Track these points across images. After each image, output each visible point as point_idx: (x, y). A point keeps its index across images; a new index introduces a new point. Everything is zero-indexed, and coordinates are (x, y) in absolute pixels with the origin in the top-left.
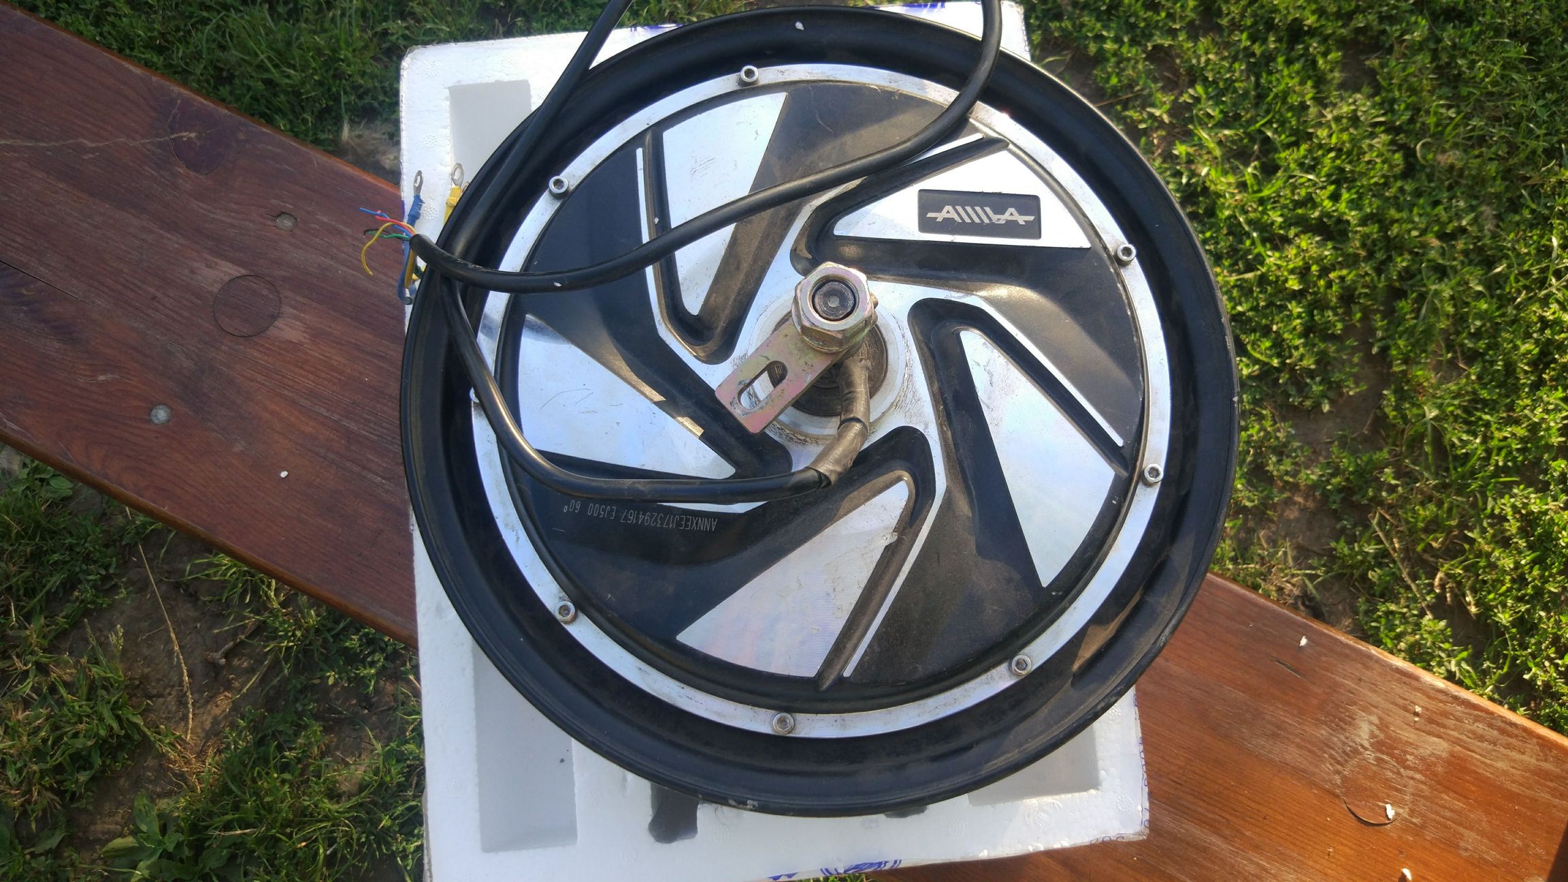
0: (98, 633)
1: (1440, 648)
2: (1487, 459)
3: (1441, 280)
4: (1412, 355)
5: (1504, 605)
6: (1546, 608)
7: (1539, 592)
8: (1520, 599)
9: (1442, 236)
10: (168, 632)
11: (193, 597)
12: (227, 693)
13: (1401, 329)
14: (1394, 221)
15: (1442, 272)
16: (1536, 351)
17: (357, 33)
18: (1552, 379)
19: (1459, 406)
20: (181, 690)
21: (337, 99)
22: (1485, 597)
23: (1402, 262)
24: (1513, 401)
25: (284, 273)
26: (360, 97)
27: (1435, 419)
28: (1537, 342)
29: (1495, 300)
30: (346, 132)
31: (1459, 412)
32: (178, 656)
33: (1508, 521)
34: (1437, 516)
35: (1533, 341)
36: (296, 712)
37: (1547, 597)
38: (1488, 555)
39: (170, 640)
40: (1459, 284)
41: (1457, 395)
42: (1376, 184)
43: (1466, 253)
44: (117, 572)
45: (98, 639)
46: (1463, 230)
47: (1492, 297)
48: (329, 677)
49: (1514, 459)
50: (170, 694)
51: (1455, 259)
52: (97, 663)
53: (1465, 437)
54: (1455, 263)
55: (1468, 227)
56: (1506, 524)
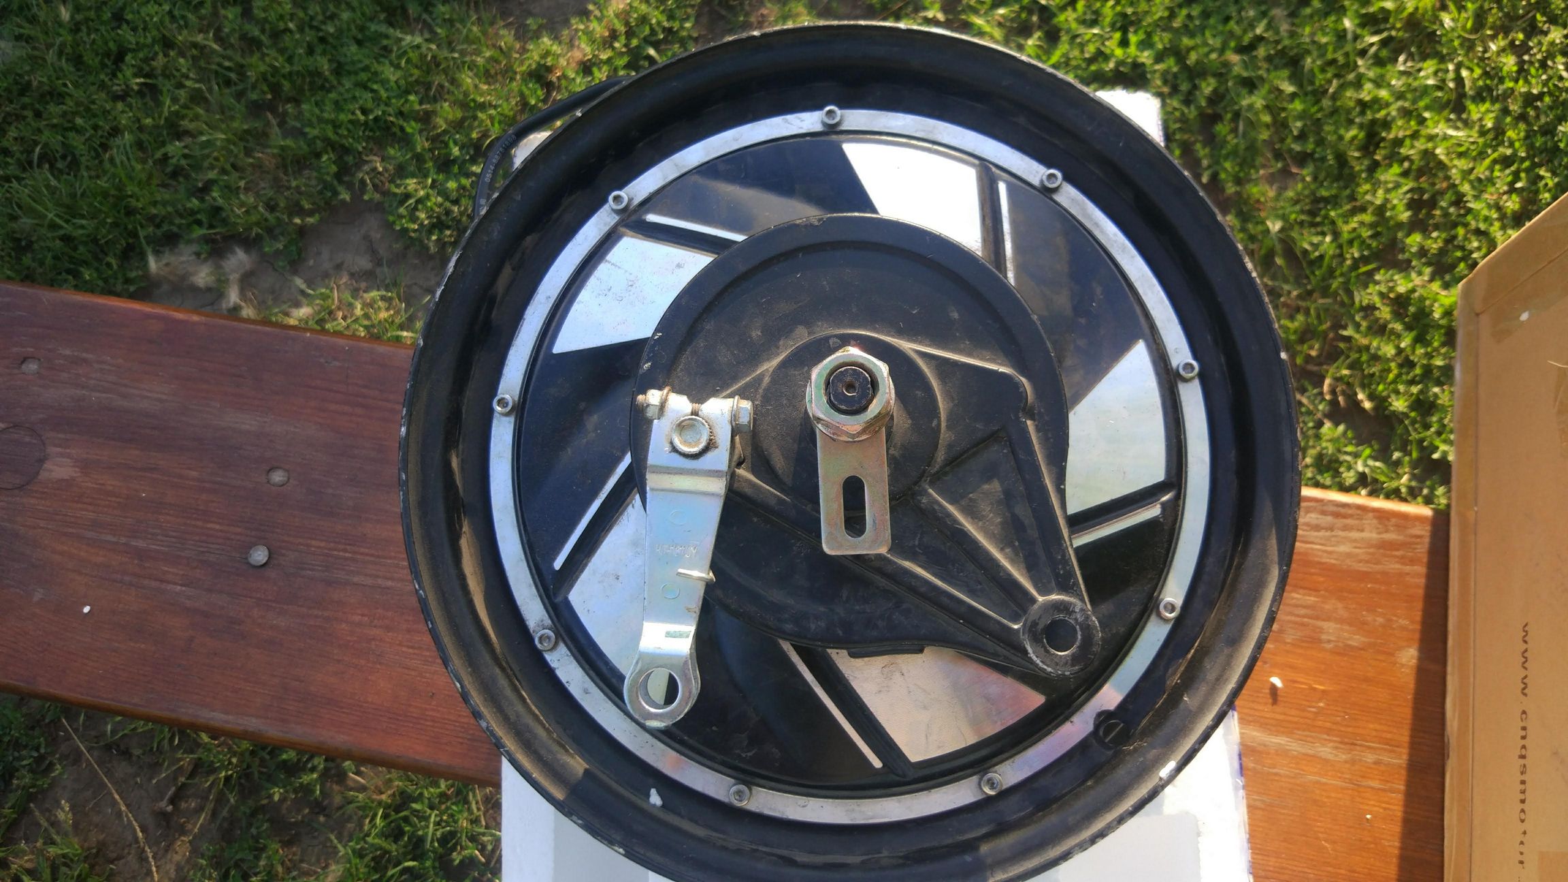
0: (47, 814)
1: (1346, 453)
2: (1341, 256)
3: (1251, 92)
4: (1242, 175)
5: (1397, 392)
6: (1439, 383)
7: (1428, 370)
8: (1412, 382)
9: (1241, 50)
10: (111, 794)
11: (126, 754)
12: (183, 838)
13: (1224, 152)
14: (1189, 49)
15: (1250, 85)
16: (1362, 135)
17: (139, 167)
18: (1385, 158)
19: (1302, 212)
20: (139, 847)
21: (135, 235)
22: (1376, 390)
23: (1208, 87)
24: (1353, 191)
25: (41, 416)
26: (158, 226)
27: (1282, 230)
28: (1361, 126)
29: (1309, 97)
30: (153, 264)
31: (1303, 217)
32: (127, 816)
33: (1378, 309)
34: (1308, 324)
35: (1356, 126)
36: (253, 837)
37: (1436, 373)
38: (1367, 348)
39: (115, 803)
40: (1270, 92)
41: (1296, 202)
42: (1161, 18)
43: (1269, 59)
44: (49, 750)
45: (48, 820)
46: (1260, 39)
47: (1306, 94)
48: (274, 793)
49: (1369, 247)
50: (129, 853)
51: (1260, 68)
52: (53, 843)
53: (1316, 240)
54: (1260, 72)
55: (1265, 35)
56: (1377, 313)
